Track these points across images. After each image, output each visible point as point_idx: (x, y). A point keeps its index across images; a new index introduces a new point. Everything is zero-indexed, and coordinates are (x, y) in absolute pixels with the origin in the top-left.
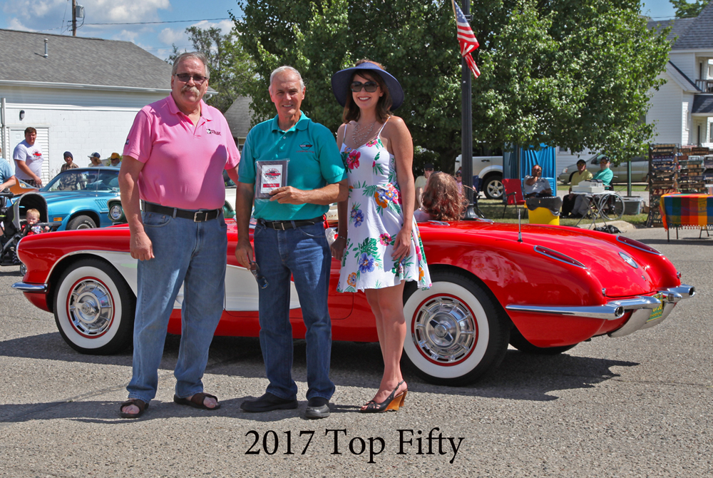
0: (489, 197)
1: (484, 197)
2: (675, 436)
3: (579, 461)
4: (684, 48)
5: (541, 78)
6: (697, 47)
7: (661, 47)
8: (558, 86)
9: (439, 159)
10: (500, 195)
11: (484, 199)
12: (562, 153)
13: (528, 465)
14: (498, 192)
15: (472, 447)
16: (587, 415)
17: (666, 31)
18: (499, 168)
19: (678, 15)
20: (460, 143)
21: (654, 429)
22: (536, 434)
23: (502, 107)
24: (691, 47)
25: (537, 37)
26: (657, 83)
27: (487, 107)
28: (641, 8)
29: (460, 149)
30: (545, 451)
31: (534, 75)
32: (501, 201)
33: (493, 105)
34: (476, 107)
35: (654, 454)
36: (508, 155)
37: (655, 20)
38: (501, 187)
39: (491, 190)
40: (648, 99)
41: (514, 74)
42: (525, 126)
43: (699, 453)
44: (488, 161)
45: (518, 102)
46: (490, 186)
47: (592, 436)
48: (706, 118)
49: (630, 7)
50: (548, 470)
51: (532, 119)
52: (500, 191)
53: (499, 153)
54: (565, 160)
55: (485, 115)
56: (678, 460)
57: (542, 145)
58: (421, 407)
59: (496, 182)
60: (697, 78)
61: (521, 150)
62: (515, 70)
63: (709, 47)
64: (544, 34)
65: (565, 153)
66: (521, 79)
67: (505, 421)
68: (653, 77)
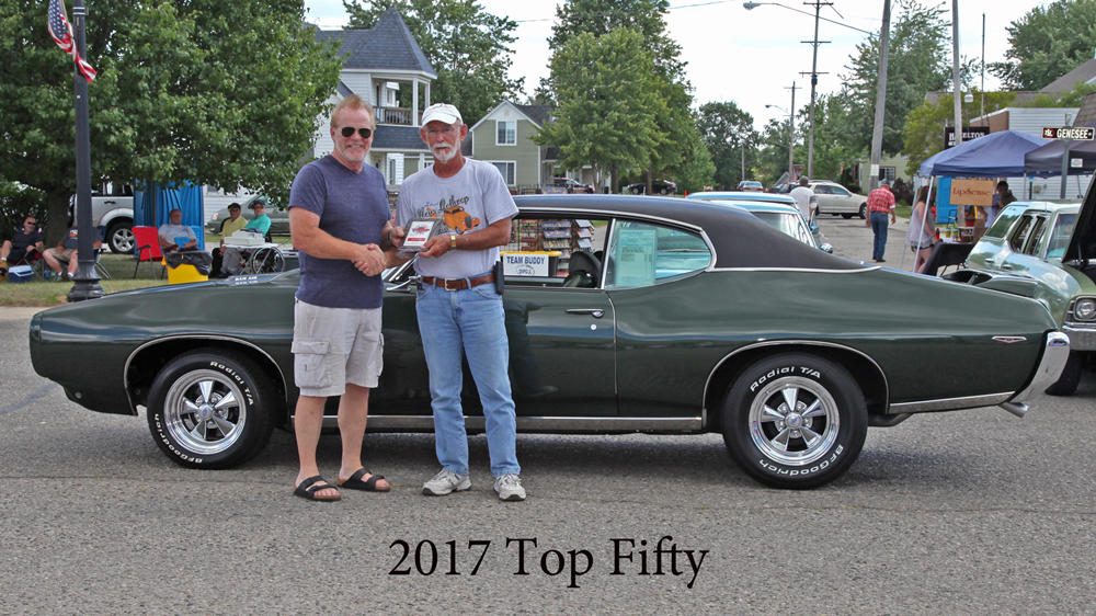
0: (115, 251)
1: (109, 250)
2: (350, 549)
3: (233, 591)
4: (358, 67)
5: (180, 95)
6: (373, 67)
7: (331, 64)
8: (208, 106)
9: (46, 199)
10: (130, 247)
11: (108, 253)
12: (210, 194)
13: (168, 602)
14: (128, 244)
15: (93, 585)
16: (244, 531)
17: (336, 45)
18: (130, 212)
19: (353, 22)
20: (74, 177)
21: (325, 543)
22: (178, 561)
23: (129, 132)
24: (367, 67)
25: (175, 43)
26: (326, 109)
27: (109, 132)
28: (305, 14)
29: (75, 186)
30: (190, 582)
31: (173, 91)
32: (132, 256)
33: (117, 129)
34: (95, 131)
35: (325, 574)
36: (141, 194)
37: (323, 29)
38: (131, 238)
39: (118, 241)
40: (317, 128)
41: (145, 90)
42: (162, 159)
43: (379, 568)
44: (113, 203)
45: (152, 127)
46: (117, 235)
47: (250, 558)
48: (386, 153)
49: (292, 12)
50: (193, 607)
51: (172, 150)
52: (131, 242)
53: (129, 193)
54: (214, 203)
55: (106, 143)
56: (354, 579)
57: (187, 183)
58: (22, 537)
59: (125, 231)
60: (375, 105)
61: (158, 189)
62: (146, 85)
63: (387, 68)
64: (184, 38)
65: (215, 194)
66: (155, 95)
67: (138, 547)
68: (323, 100)
